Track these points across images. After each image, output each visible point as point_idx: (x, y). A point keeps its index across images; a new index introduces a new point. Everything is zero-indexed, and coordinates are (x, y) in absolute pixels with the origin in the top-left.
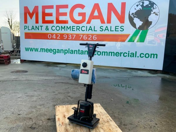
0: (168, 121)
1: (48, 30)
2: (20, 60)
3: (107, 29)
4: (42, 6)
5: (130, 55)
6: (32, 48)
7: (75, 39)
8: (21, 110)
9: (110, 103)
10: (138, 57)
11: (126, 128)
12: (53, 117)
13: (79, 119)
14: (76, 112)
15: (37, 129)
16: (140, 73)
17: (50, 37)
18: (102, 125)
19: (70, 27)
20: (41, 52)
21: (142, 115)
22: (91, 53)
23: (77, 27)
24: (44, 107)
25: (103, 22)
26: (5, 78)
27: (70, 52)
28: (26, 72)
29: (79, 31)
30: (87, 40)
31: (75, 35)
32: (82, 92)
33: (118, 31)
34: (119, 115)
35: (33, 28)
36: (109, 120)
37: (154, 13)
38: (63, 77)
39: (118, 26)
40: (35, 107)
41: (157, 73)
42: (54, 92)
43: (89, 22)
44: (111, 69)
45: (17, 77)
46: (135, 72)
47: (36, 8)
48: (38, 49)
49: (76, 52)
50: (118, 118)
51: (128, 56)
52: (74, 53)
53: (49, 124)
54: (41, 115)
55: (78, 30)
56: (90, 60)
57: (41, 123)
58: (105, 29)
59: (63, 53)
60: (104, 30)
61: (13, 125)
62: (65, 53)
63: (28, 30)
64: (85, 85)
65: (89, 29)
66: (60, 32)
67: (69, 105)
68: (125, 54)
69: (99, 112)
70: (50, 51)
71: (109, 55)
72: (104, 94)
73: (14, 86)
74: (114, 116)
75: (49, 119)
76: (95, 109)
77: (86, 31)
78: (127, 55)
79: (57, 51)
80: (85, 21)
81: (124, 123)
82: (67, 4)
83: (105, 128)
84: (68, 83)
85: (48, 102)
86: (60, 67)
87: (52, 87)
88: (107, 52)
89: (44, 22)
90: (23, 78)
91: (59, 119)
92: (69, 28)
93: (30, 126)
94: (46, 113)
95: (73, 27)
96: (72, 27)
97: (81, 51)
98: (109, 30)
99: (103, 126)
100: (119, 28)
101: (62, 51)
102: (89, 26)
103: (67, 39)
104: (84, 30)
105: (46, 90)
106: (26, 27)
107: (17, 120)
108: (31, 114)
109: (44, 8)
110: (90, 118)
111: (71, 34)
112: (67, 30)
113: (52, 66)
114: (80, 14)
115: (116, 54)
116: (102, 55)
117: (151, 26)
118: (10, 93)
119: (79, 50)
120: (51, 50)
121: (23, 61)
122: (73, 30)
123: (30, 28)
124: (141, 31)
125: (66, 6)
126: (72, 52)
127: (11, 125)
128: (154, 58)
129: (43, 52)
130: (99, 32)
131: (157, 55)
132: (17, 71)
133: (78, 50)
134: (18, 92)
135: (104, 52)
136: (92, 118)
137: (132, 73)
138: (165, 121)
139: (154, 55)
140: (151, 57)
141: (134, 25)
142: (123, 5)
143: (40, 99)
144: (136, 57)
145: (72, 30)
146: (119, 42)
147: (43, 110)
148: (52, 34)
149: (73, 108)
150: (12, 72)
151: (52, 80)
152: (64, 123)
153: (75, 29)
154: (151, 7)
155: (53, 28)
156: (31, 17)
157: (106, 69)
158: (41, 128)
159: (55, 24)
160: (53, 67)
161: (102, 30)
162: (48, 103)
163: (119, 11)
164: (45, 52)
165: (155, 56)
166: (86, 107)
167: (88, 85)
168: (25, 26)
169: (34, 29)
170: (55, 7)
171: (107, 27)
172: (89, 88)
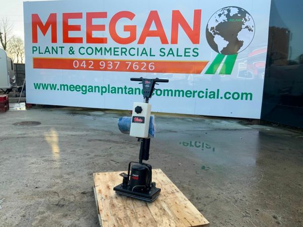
0: (261, 192)
1: (73, 53)
2: (24, 104)
3: (171, 52)
4: (63, 14)
5: (208, 94)
6: (45, 84)
7: (120, 69)
8: (39, 181)
9: (176, 168)
10: (221, 98)
11: (199, 203)
12: (91, 190)
13: (131, 189)
14: (126, 179)
15: (68, 207)
16: (224, 124)
17: (76, 65)
18: (164, 197)
19: (111, 49)
20: (61, 90)
21: (224, 185)
22: (148, 93)
23: (122, 48)
24: (75, 176)
25: (164, 41)
26: (4, 133)
27: (110, 90)
28: (38, 123)
29: (126, 55)
30: (139, 71)
31: (119, 63)
32: (133, 153)
33: (190, 56)
34: (190, 185)
35: (47, 50)
36: (175, 191)
37: (247, 27)
38: (101, 132)
39: (190, 49)
40: (61, 177)
41: (251, 124)
42: (88, 155)
43: (141, 41)
44: (178, 118)
45: (24, 132)
46: (217, 122)
47: (53, 17)
48: (56, 85)
49: (120, 90)
50: (189, 190)
51: (206, 97)
52: (117, 92)
53: (85, 199)
54: (71, 188)
55: (123, 54)
56: (146, 102)
57: (72, 199)
58: (169, 54)
59: (99, 92)
60: (166, 55)
61: (30, 202)
62: (102, 92)
63: (40, 53)
64: (139, 139)
65: (142, 53)
66: (94, 57)
67: (115, 172)
68: (201, 93)
69: (160, 181)
70: (76, 88)
71: (175, 96)
72: (167, 156)
73: (22, 146)
74: (183, 187)
75: (83, 193)
76: (154, 176)
77: (138, 55)
78: (204, 95)
79: (89, 89)
80: (135, 39)
81: (197, 196)
82: (105, 11)
83: (169, 201)
84: (109, 141)
85: (80, 168)
86: (94, 115)
87: (83, 146)
88: (171, 91)
89: (67, 40)
90: (34, 133)
91: (100, 191)
92: (108, 50)
93: (56, 203)
94: (79, 185)
95: (116, 50)
96: (114, 48)
97: (129, 89)
98: (175, 54)
99: (165, 199)
100: (191, 51)
101: (97, 88)
102: (141, 47)
103: (106, 69)
104: (134, 55)
105: (74, 151)
106: (35, 49)
107: (35, 195)
108: (56, 187)
109: (66, 16)
110: (147, 187)
111: (113, 61)
112: (105, 54)
113: (79, 114)
114: (126, 28)
115: (186, 93)
116: (164, 95)
117: (242, 48)
118: (17, 157)
119: (125, 86)
120: (78, 87)
121: (30, 106)
122: (116, 53)
123: (43, 50)
124: (226, 56)
125: (103, 15)
126: (114, 90)
127: (26, 202)
128: (246, 99)
129: (64, 90)
130: (158, 58)
131: (251, 94)
132: (22, 122)
133: (123, 87)
134: (30, 155)
135: (167, 90)
136: (150, 188)
137: (213, 124)
138: (257, 192)
139: (247, 94)
140: (242, 99)
141: (214, 47)
142: (198, 14)
143: (66, 164)
144: (218, 98)
145: (114, 55)
146: (191, 74)
147: (74, 181)
148: (81, 61)
149: (121, 175)
150: (15, 124)
151: (82, 136)
152: (108, 197)
153: (119, 53)
154: (241, 18)
155: (82, 51)
156: (44, 33)
157: (171, 118)
158: (73, 205)
159: (85, 44)
160: (83, 116)
161: (163, 54)
162: (79, 171)
163: (191, 23)
164: (68, 90)
165: (249, 96)
166: (140, 171)
167: (144, 139)
168: (33, 47)
169: (49, 51)
170: (84, 16)
171: (171, 49)
172: (145, 144)
